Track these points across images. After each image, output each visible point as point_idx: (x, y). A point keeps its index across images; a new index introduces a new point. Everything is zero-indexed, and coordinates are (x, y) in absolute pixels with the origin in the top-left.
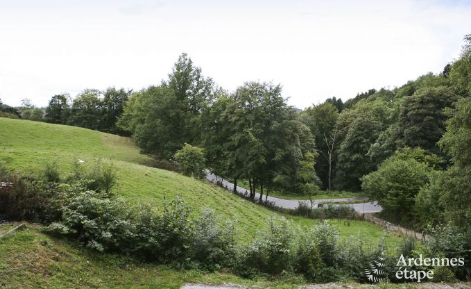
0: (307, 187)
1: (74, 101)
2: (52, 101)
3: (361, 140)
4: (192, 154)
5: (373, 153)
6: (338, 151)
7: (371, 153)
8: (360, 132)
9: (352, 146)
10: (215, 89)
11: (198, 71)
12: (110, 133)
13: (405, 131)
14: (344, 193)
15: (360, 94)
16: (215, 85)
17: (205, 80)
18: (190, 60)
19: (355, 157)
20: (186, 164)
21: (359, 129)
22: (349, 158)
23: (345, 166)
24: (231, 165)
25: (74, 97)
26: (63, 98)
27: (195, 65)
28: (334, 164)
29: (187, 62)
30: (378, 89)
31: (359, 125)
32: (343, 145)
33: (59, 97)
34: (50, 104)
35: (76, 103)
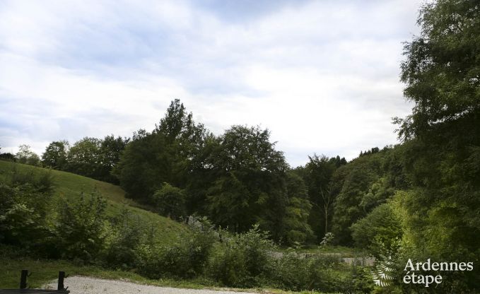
0: (292, 233)
1: (72, 148)
2: (50, 148)
3: (357, 192)
4: (171, 193)
5: (366, 203)
6: (334, 204)
7: (363, 203)
8: (356, 184)
9: (348, 198)
10: (205, 135)
11: (190, 116)
12: (104, 181)
13: (396, 178)
14: (340, 248)
15: (363, 152)
16: (206, 132)
17: (196, 126)
18: (182, 106)
19: (350, 210)
20: (164, 204)
21: (355, 181)
22: (345, 211)
23: (341, 220)
24: (215, 210)
25: (72, 145)
26: (60, 145)
27: (187, 112)
28: (330, 218)
29: (179, 108)
30: (381, 148)
31: (355, 177)
32: (340, 197)
33: (57, 144)
34: (47, 150)
35: (73, 151)
